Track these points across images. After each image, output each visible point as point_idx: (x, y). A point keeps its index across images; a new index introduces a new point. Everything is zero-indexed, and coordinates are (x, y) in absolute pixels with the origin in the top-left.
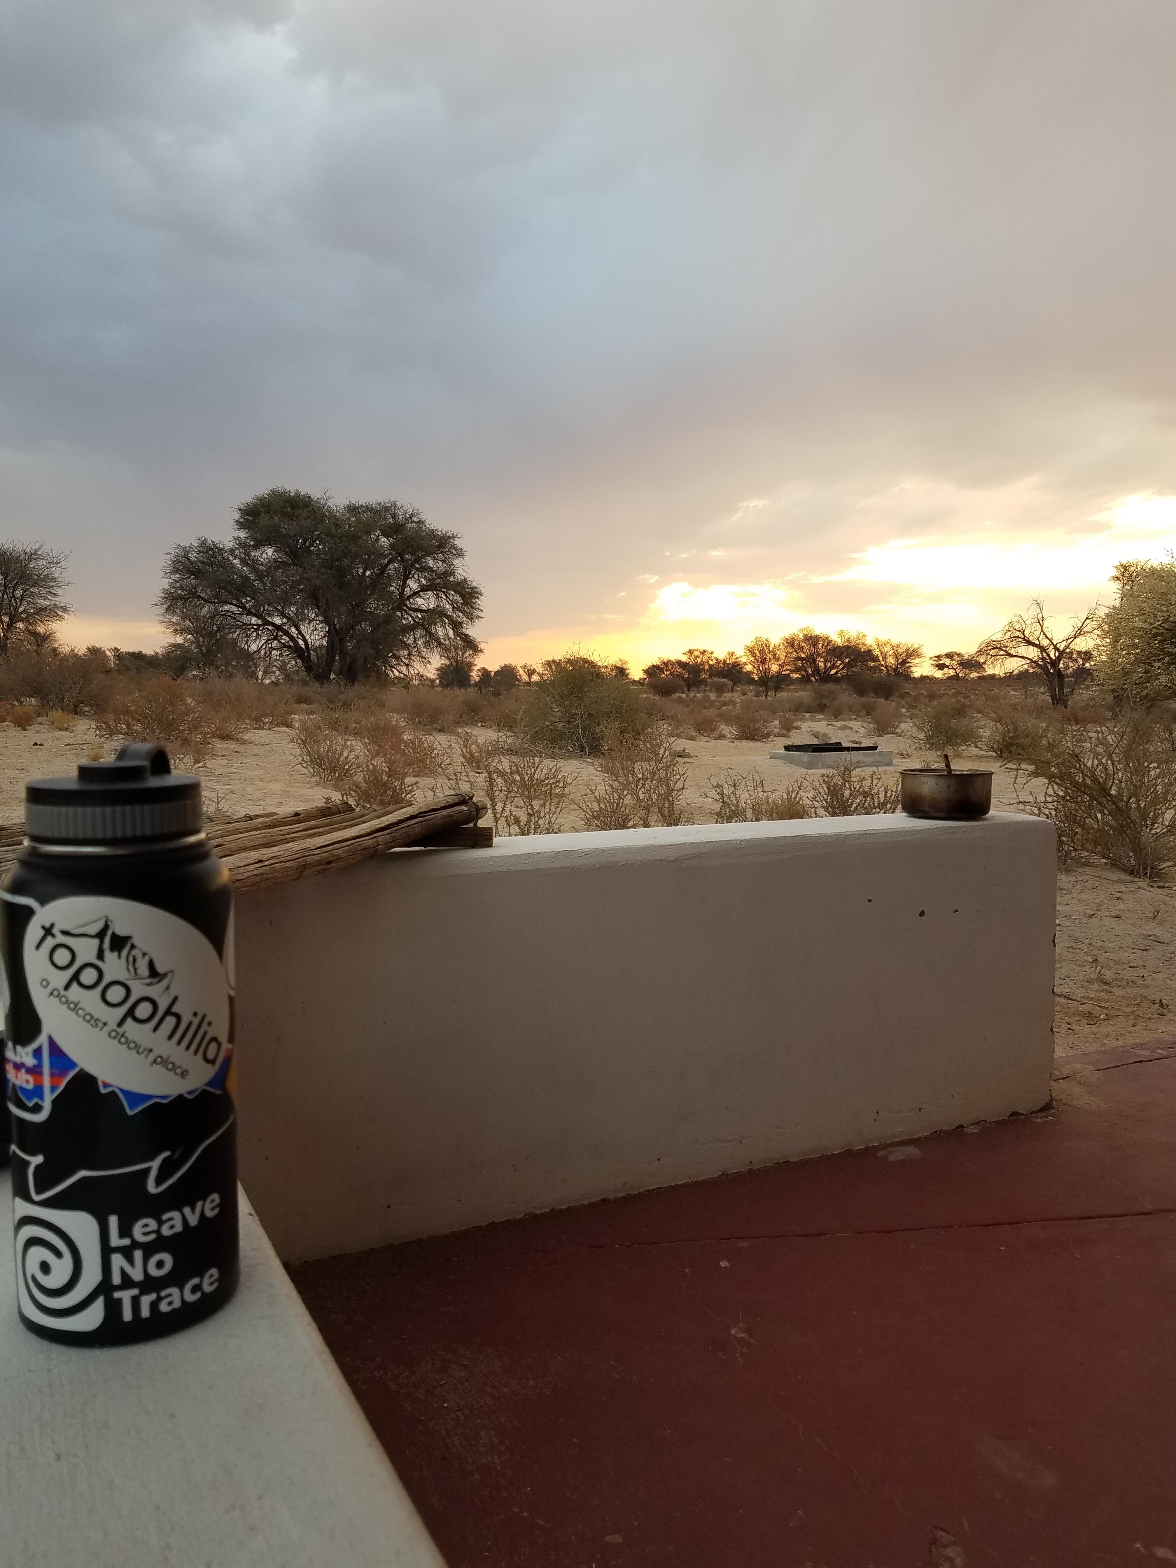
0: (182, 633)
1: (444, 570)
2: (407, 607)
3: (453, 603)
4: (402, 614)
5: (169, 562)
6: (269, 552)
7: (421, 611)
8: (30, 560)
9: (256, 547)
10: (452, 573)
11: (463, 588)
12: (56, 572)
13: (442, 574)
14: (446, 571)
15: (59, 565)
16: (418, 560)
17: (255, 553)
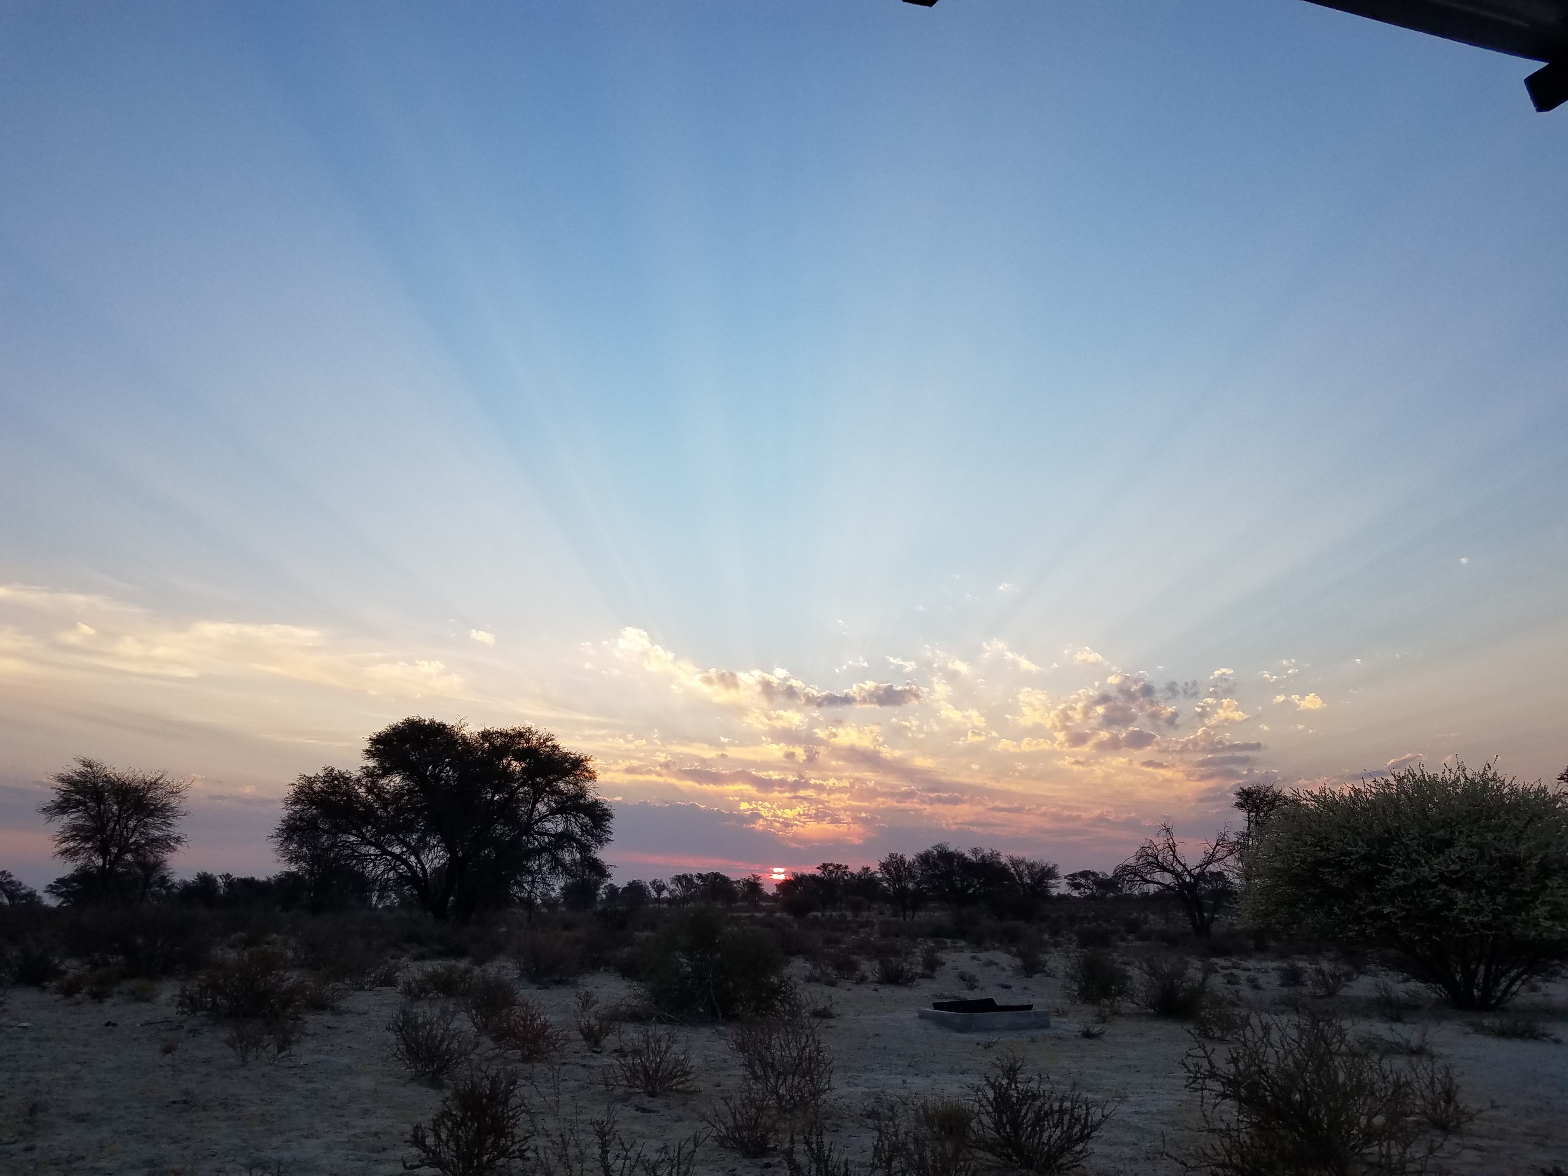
0: (297, 861)
1: (574, 793)
2: (535, 831)
3: (582, 826)
4: (528, 838)
5: (292, 793)
6: (396, 780)
7: (548, 835)
8: (149, 789)
9: (382, 776)
10: (582, 796)
11: (594, 811)
12: (174, 802)
13: (573, 797)
14: (577, 793)
15: (178, 795)
16: (549, 783)
17: (383, 782)
